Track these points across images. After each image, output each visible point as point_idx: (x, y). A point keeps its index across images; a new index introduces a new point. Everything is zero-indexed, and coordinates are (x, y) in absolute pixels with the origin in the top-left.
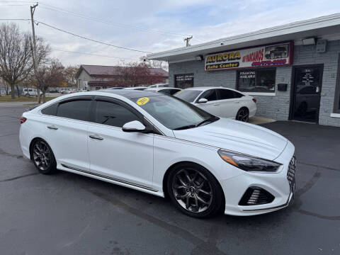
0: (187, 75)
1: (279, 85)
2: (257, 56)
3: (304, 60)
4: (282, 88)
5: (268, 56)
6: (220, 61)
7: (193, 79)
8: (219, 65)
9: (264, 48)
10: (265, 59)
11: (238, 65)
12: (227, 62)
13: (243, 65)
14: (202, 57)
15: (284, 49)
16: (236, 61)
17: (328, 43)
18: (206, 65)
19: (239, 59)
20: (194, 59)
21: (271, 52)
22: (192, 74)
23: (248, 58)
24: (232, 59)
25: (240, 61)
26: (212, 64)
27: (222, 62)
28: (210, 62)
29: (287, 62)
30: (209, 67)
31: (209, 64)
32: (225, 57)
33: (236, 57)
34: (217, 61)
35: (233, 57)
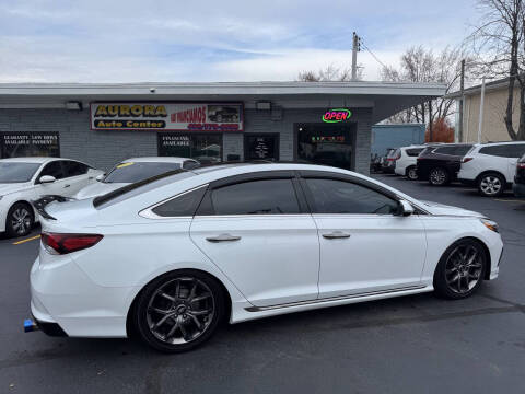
1: (229, 156)
2: (195, 115)
3: (261, 127)
5: (212, 118)
6: (126, 115)
7: (56, 142)
8: (124, 122)
9: (206, 105)
10: (208, 121)
11: (164, 126)
12: (141, 118)
13: (170, 126)
14: (80, 104)
15: (235, 111)
16: (159, 119)
17: (284, 111)
18: (94, 119)
19: (166, 116)
21: (217, 113)
22: (57, 133)
23: (181, 117)
24: (150, 116)
25: (167, 120)
26: (108, 118)
27: (132, 118)
28: (103, 115)
29: (241, 128)
30: (100, 124)
31: (100, 118)
32: (137, 110)
33: (158, 113)
34: (120, 116)
35: (152, 113)
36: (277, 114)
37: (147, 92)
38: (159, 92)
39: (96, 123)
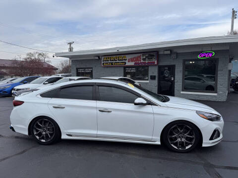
0: (87, 68)
1: (151, 76)
2: (137, 59)
3: (165, 62)
4: (153, 78)
5: (144, 59)
6: (113, 61)
7: (92, 71)
8: (112, 63)
9: (141, 54)
10: (142, 61)
11: (125, 64)
12: (117, 61)
13: (128, 64)
14: (99, 57)
15: (153, 56)
16: (124, 61)
17: (177, 54)
18: (102, 62)
19: (126, 60)
20: (93, 58)
21: (146, 57)
22: (92, 68)
23: (132, 60)
24: (121, 60)
25: (127, 61)
26: (107, 62)
27: (115, 62)
28: (105, 61)
29: (156, 63)
30: (105, 64)
32: (116, 58)
33: (124, 59)
34: (111, 61)
35: (121, 59)
36: (174, 56)
37: (116, 51)
38: (120, 51)
39: (103, 63)
